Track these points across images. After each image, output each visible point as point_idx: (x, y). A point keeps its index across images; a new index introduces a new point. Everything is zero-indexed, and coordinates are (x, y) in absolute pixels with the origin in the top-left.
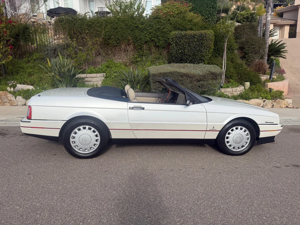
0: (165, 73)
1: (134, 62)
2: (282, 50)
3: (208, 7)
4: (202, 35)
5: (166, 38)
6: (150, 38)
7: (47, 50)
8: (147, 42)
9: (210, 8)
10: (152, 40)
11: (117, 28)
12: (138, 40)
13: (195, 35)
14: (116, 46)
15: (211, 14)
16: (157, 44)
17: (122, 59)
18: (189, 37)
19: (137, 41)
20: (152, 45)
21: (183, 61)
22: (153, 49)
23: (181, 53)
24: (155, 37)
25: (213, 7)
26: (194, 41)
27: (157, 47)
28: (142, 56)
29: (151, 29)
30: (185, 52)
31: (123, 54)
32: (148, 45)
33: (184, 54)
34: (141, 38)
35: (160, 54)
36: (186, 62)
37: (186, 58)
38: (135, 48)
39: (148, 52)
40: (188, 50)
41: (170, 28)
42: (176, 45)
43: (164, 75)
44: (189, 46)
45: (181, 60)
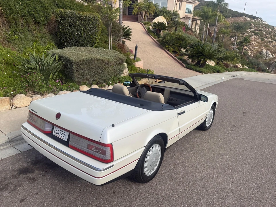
0: (87, 60)
1: (10, 41)
2: (130, 34)
5: (47, 14)
6: (29, 12)
10: (30, 14)
12: (13, 13)
13: (89, 17)
16: (38, 20)
18: (84, 18)
19: (11, 13)
20: (30, 20)
22: (32, 26)
24: (34, 12)
26: (90, 23)
27: (36, 22)
28: (18, 33)
30: (81, 34)
32: (26, 20)
33: (81, 36)
34: (16, 10)
35: (41, 31)
36: (82, 45)
37: (82, 40)
38: (9, 22)
39: (26, 28)
40: (84, 32)
41: (50, 3)
42: (70, 26)
43: (86, 62)
44: (85, 28)
45: (76, 42)
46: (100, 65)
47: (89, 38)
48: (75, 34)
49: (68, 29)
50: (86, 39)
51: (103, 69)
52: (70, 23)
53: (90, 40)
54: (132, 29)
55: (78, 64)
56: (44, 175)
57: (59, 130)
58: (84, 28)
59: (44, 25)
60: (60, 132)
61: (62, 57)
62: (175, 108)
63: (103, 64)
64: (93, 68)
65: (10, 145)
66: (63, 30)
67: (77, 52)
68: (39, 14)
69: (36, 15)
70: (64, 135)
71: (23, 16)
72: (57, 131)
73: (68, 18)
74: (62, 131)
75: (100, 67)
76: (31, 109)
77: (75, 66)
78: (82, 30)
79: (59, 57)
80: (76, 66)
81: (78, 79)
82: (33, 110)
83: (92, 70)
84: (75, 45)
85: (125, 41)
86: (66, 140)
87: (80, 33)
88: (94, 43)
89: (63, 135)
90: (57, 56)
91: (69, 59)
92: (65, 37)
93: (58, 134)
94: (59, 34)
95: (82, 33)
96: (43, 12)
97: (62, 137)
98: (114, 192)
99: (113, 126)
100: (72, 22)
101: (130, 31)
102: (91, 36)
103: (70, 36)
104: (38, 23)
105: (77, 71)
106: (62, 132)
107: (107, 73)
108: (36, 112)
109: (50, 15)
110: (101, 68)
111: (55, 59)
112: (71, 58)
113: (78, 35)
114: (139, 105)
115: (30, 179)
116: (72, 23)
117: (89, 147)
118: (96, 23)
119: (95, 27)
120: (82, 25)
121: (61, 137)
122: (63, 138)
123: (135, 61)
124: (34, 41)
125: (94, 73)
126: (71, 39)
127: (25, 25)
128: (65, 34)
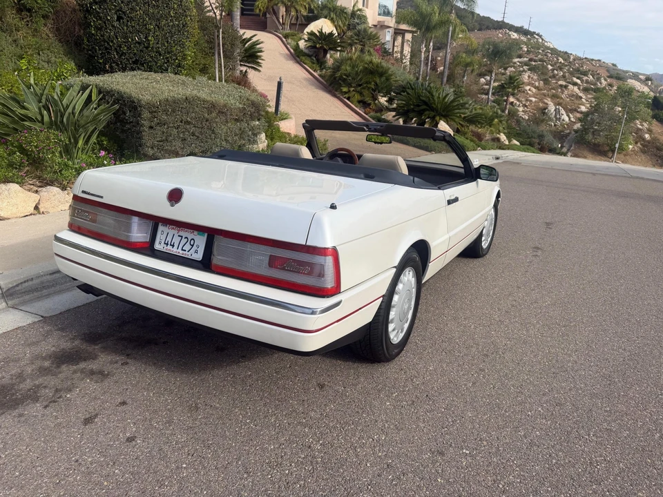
0: (175, 102)
2: (259, 54)
21: (142, 65)
30: (148, 40)
33: (147, 48)
35: (35, 33)
36: (150, 69)
37: (152, 57)
40: (156, 38)
42: (119, 18)
43: (173, 105)
44: (158, 27)
45: (135, 62)
46: (206, 115)
47: (169, 53)
48: (132, 40)
49: (113, 26)
50: (160, 55)
51: (215, 125)
52: (118, 11)
53: (171, 57)
54: (262, 42)
55: (153, 109)
56: (127, 363)
57: (176, 236)
58: (156, 25)
59: (43, 17)
60: (176, 240)
61: (108, 92)
62: (439, 189)
63: (214, 115)
64: (189, 123)
65: (4, 304)
66: (100, 29)
67: (145, 83)
70: (193, 246)
72: (169, 239)
74: (186, 238)
75: (207, 121)
76: (83, 192)
77: (146, 114)
78: (150, 30)
79: (100, 92)
80: (149, 115)
81: (152, 148)
82: (89, 194)
83: (188, 127)
84: (133, 69)
85: (246, 71)
86: (199, 256)
87: (146, 38)
88: (179, 66)
89: (187, 247)
90: (95, 92)
91: (130, 97)
92: (106, 48)
93: (173, 246)
94: (88, 41)
95: (150, 38)
97: (186, 252)
98: (322, 386)
99: (333, 207)
100: (125, 8)
101: (258, 46)
102: (174, 49)
103: (120, 47)
104: (29, 10)
105: (151, 127)
106: (184, 241)
107: (223, 138)
108: (102, 197)
110: (207, 123)
111: (89, 100)
112: (134, 95)
113: (139, 43)
114: (362, 176)
115: (92, 373)
116: (124, 13)
117: (273, 262)
118: (186, 16)
119: (184, 26)
120: (149, 19)
121: (181, 252)
122: (189, 253)
123: (278, 119)
124: (21, 57)
125: (193, 134)
126: (123, 54)
128: (104, 41)
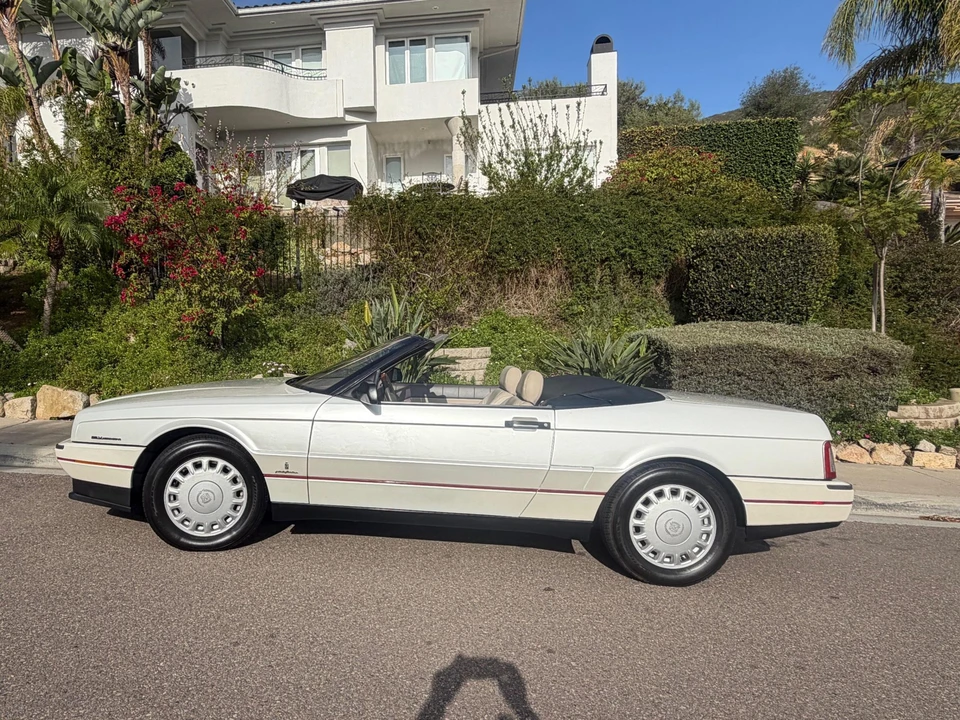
0: (719, 349)
1: (566, 317)
3: (767, 163)
4: (806, 239)
6: (617, 250)
7: (326, 282)
8: (607, 259)
9: (775, 163)
10: (623, 256)
11: (523, 223)
12: (582, 255)
13: (782, 239)
14: (517, 271)
15: (777, 181)
16: (639, 266)
17: (528, 308)
18: (761, 243)
19: (577, 257)
20: (620, 267)
21: (740, 314)
22: (624, 282)
23: (733, 290)
24: (631, 247)
25: (782, 162)
26: (781, 255)
27: (636, 273)
28: (588, 299)
29: (620, 223)
30: (749, 287)
31: (532, 293)
32: (610, 268)
33: (746, 295)
34: (590, 250)
35: (645, 294)
36: (751, 319)
37: (752, 305)
38: (570, 276)
39: (608, 288)
40: (760, 284)
41: (679, 220)
42: (716, 268)
43: (716, 354)
44: (763, 270)
45: (732, 312)
46: (771, 366)
47: (778, 298)
48: (727, 288)
49: (708, 277)
50: (765, 302)
51: (786, 379)
52: (716, 260)
53: (782, 304)
58: (760, 269)
63: (786, 365)
64: (739, 374)
66: (696, 282)
68: (644, 252)
69: (636, 254)
71: (603, 261)
73: (713, 248)
75: (772, 372)
78: (751, 275)
79: (649, 342)
83: (737, 378)
87: (745, 284)
91: (666, 346)
95: (750, 284)
96: (656, 245)
100: (723, 257)
102: (787, 293)
103: (713, 297)
104: (641, 273)
105: (684, 377)
109: (675, 251)
110: (772, 376)
113: (737, 291)
116: (722, 261)
118: (811, 252)
119: (805, 264)
120: (751, 263)
126: (715, 305)
127: (607, 280)
128: (698, 293)
